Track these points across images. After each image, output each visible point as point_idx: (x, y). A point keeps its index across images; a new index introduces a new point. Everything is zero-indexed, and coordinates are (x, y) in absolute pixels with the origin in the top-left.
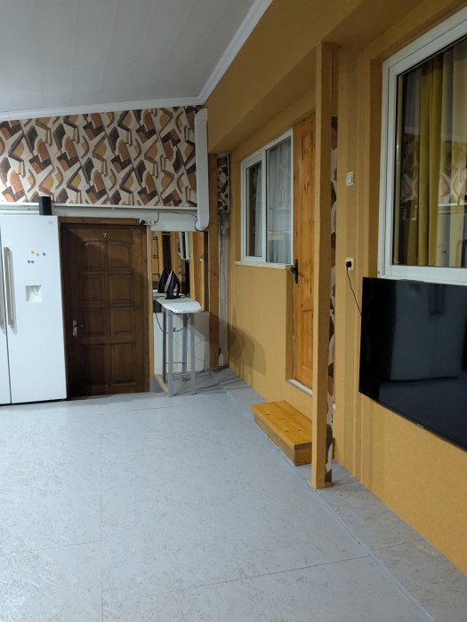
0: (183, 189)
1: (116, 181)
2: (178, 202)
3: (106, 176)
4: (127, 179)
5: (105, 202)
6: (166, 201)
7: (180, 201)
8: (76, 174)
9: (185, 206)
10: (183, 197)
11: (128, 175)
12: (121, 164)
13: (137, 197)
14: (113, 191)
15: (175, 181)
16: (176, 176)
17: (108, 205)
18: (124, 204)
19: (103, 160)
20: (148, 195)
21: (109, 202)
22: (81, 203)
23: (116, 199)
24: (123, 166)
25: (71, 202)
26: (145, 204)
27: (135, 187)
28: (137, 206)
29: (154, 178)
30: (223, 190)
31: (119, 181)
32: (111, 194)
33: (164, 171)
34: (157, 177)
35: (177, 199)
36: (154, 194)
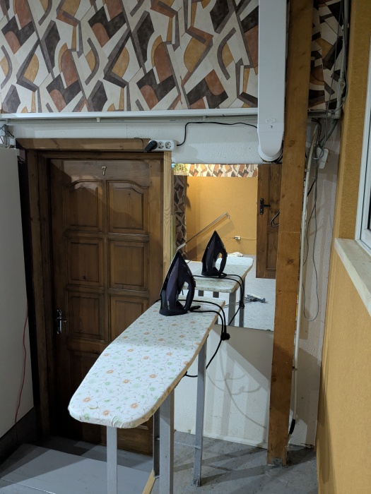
0: (231, 68)
1: (97, 63)
2: (218, 99)
3: (79, 54)
4: (117, 57)
5: (78, 108)
6: (194, 98)
7: (224, 96)
8: (31, 55)
9: (233, 106)
10: (229, 86)
11: (120, 48)
12: (107, 26)
13: (136, 94)
14: (93, 83)
15: (214, 50)
16: (217, 39)
17: (85, 113)
18: (112, 109)
19: (75, 23)
20: (156, 87)
21: (85, 107)
22: (40, 111)
23: (99, 99)
24: (110, 30)
25: (25, 110)
26: (151, 107)
27: (132, 73)
28: (135, 113)
29: (170, 47)
30: (330, 63)
31: (104, 62)
32: (88, 90)
33: (191, 31)
34: (175, 47)
35: (217, 92)
36: (169, 83)
